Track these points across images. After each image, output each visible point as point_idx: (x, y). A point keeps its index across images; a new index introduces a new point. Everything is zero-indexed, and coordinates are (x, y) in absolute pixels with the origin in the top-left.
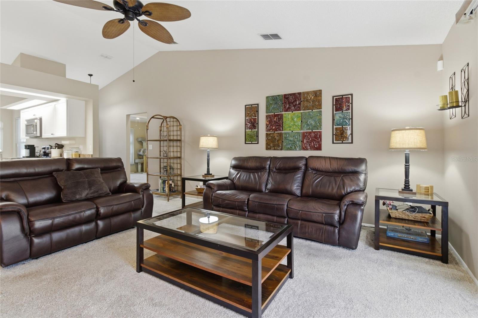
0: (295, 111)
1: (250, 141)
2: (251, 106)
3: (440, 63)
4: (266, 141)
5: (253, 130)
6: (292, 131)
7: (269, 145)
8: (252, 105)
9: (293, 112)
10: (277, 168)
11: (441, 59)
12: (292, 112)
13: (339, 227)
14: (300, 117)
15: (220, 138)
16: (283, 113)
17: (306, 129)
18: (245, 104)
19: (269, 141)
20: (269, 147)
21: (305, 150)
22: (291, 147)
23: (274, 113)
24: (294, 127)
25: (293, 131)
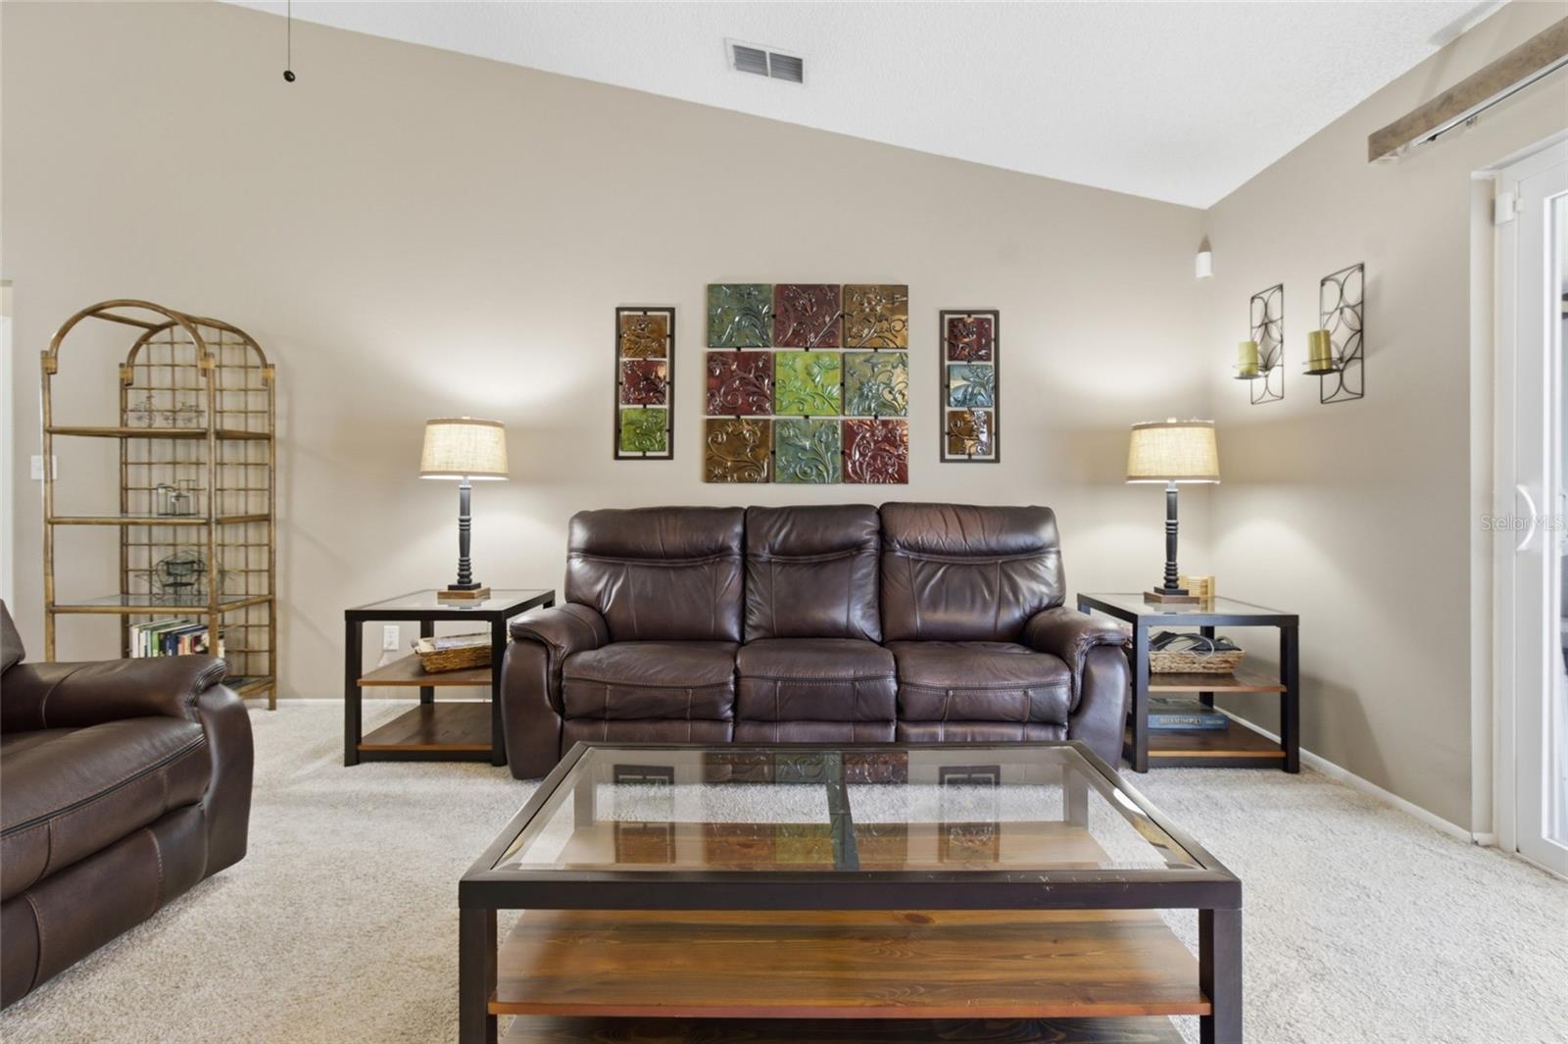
0: (818, 347)
1: (640, 450)
2: (641, 313)
3: (1204, 258)
4: (707, 447)
5: (648, 406)
6: (807, 417)
7: (720, 464)
8: (645, 310)
9: (810, 350)
10: (777, 546)
11: (1205, 246)
12: (807, 349)
13: (1069, 722)
14: (835, 368)
15: (517, 432)
16: (772, 350)
17: (856, 412)
18: (617, 305)
19: (717, 449)
20: (718, 471)
21: (854, 482)
22: (805, 473)
23: (739, 349)
24: (818, 401)
25: (810, 417)
